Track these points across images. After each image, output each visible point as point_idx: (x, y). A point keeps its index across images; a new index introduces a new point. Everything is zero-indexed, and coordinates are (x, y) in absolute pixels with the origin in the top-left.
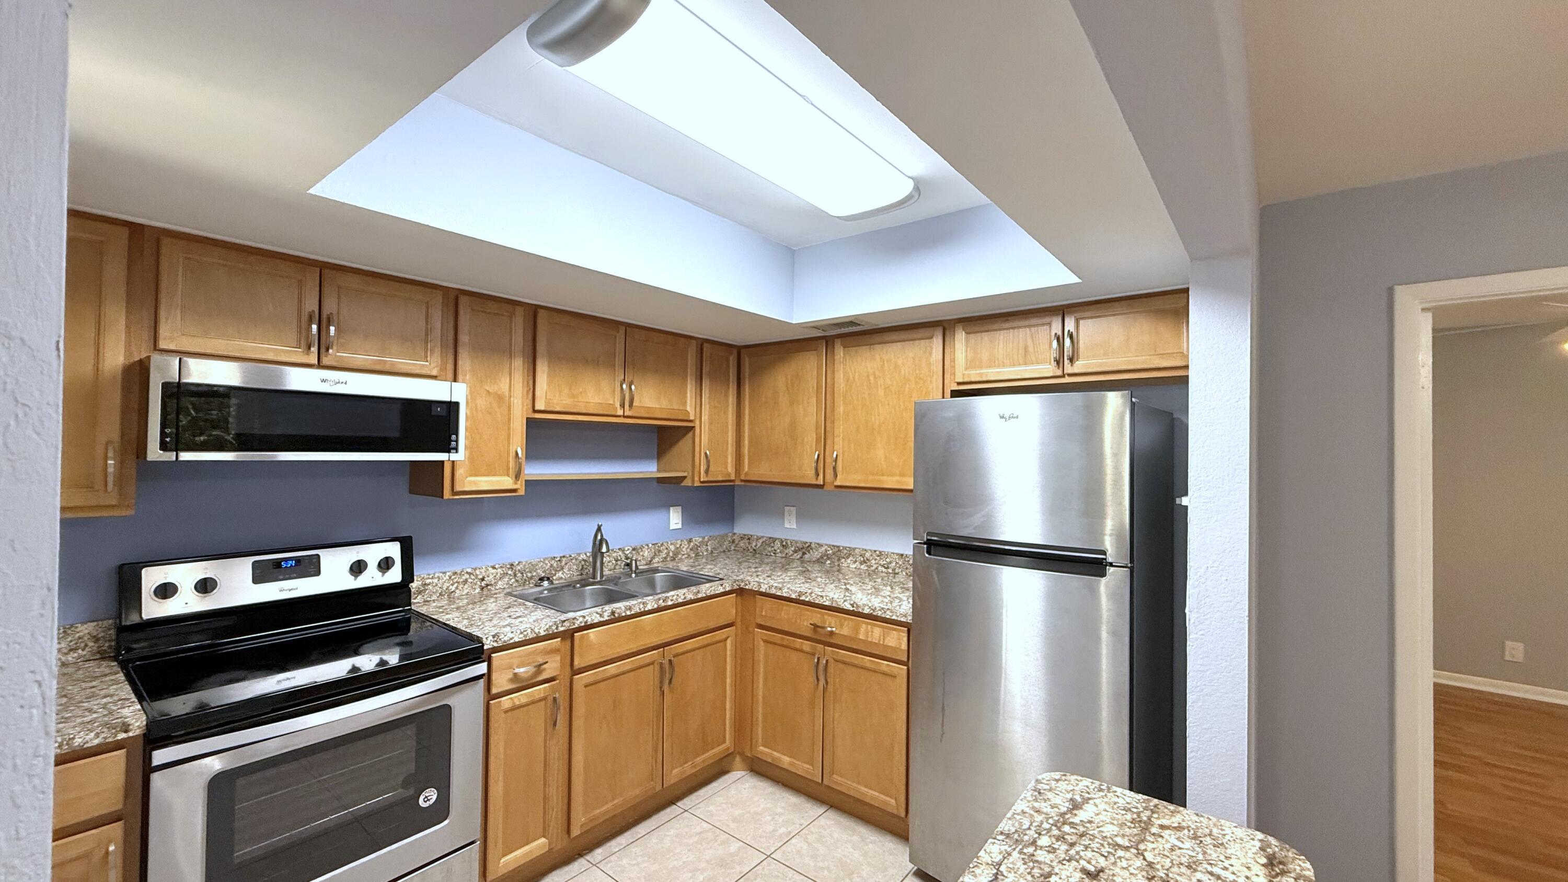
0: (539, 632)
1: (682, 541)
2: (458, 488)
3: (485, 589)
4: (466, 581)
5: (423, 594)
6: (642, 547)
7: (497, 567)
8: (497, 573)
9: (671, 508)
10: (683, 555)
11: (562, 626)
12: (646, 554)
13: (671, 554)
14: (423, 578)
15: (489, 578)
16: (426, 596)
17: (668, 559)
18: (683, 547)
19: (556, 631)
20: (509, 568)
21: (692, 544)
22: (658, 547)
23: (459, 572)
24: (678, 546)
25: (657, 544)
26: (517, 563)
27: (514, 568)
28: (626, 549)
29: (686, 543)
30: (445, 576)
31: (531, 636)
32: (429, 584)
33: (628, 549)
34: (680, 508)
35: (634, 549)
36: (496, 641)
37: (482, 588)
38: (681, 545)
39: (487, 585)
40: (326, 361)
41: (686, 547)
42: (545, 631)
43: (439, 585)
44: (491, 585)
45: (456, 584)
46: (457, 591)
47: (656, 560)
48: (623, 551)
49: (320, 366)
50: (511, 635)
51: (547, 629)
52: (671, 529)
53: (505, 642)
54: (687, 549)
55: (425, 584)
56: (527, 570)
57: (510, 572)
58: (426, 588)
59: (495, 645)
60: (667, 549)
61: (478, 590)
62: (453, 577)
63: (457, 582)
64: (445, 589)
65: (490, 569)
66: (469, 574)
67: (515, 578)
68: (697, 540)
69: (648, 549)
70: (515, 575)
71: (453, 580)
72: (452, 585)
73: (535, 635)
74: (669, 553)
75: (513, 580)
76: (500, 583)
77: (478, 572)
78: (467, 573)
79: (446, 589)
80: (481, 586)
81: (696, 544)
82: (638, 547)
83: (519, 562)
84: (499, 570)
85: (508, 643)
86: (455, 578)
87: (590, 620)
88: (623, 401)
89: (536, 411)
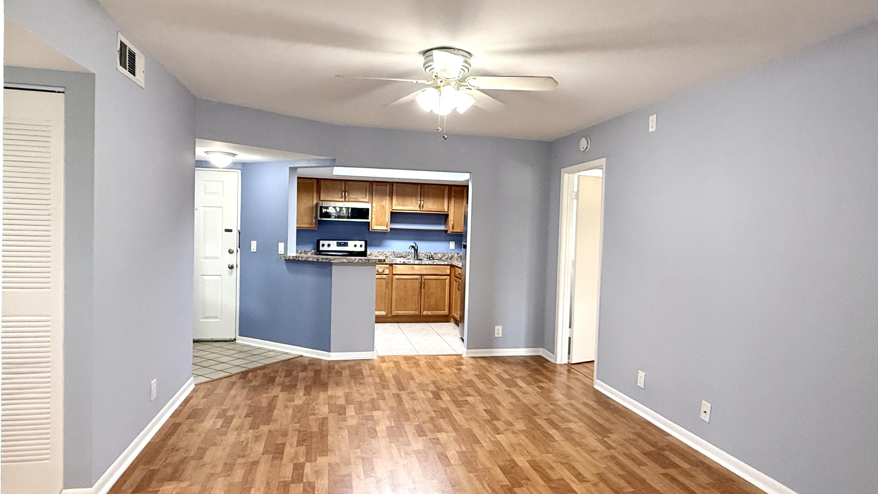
2: (373, 228)
5: (371, 256)
7: (390, 252)
11: (389, 262)
13: (449, 257)
14: (370, 251)
15: (388, 255)
21: (459, 255)
23: (380, 251)
25: (444, 252)
26: (396, 252)
28: (432, 252)
30: (376, 252)
32: (372, 253)
34: (453, 241)
38: (454, 254)
40: (346, 200)
47: (443, 258)
49: (345, 201)
52: (450, 248)
54: (456, 256)
56: (398, 254)
57: (393, 254)
66: (383, 252)
67: (395, 256)
68: (461, 253)
69: (440, 253)
72: (378, 254)
76: (391, 256)
80: (385, 256)
82: (436, 252)
87: (397, 262)
88: (420, 206)
89: (393, 210)
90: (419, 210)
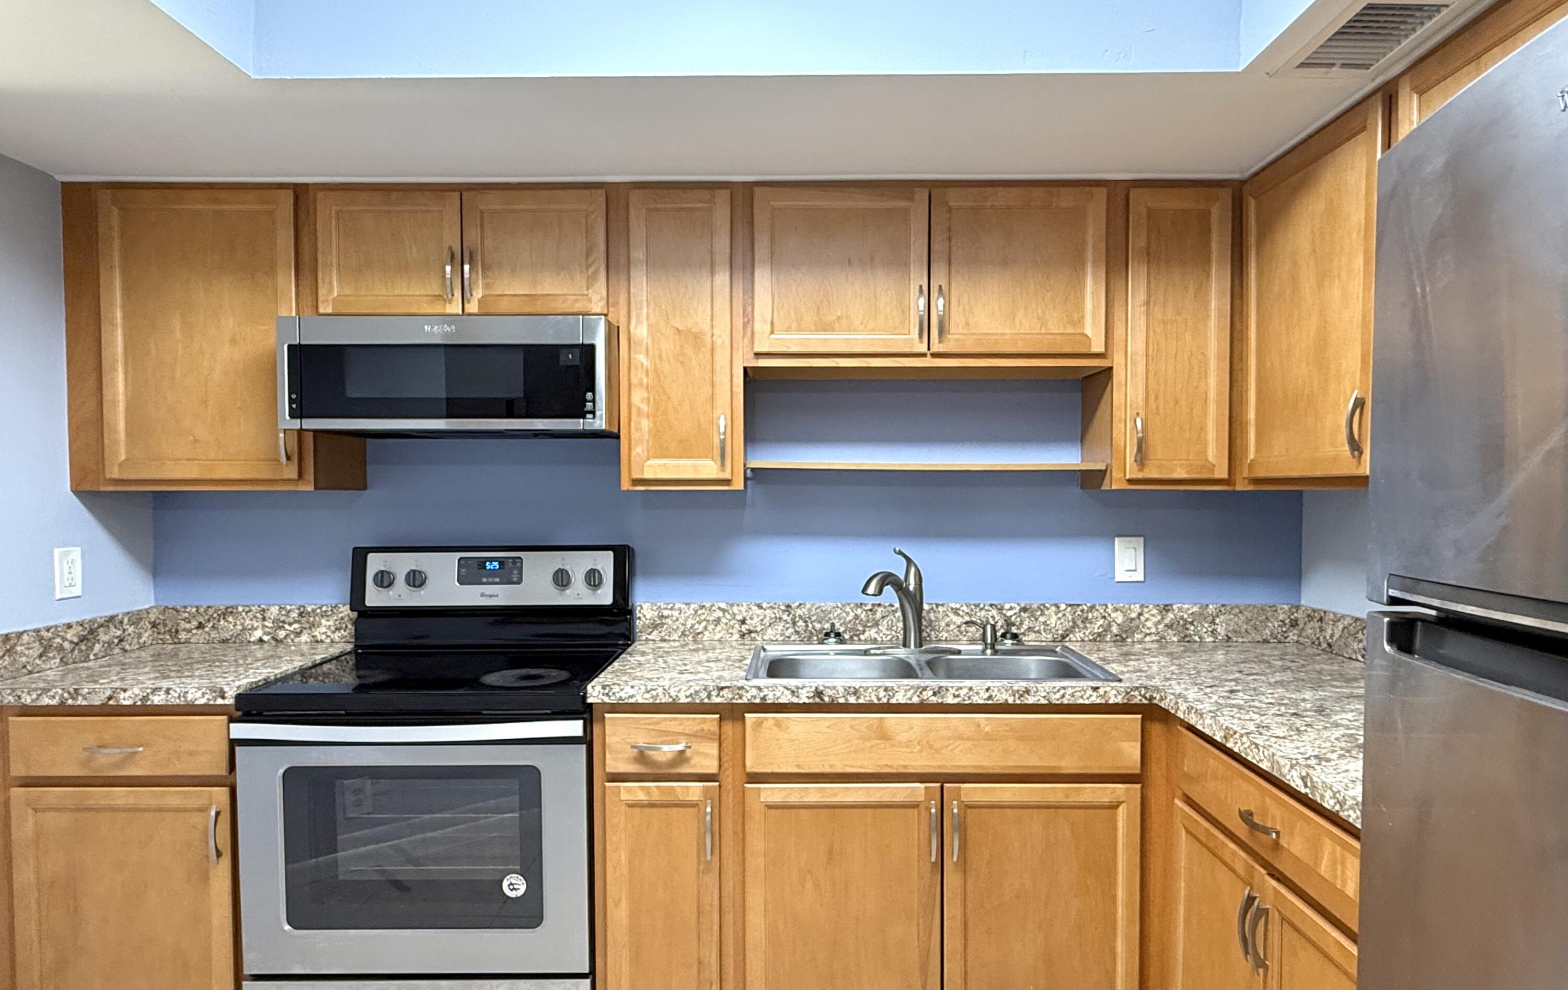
0: (677, 696)
1: (1142, 606)
2: (639, 471)
3: (747, 636)
4: (718, 621)
5: (660, 630)
6: (1042, 609)
7: (764, 605)
8: (765, 616)
9: (1116, 539)
10: (1147, 635)
11: (718, 695)
12: (1053, 621)
13: (1115, 629)
14: (659, 607)
15: (752, 622)
16: (663, 634)
17: (1108, 638)
18: (1147, 620)
19: (706, 701)
20: (784, 611)
21: (1171, 615)
22: (1082, 611)
23: (708, 605)
24: (1133, 615)
25: (1079, 605)
26: (797, 604)
27: (793, 613)
28: (1007, 606)
29: (1155, 611)
30: (689, 609)
31: (666, 699)
32: (667, 617)
33: (1011, 608)
34: (1142, 539)
35: (1024, 610)
36: (607, 694)
37: (743, 636)
38: (1140, 614)
39: (750, 632)
40: (472, 307)
41: (1155, 620)
42: (687, 697)
43: (681, 621)
44: (756, 632)
45: (704, 624)
46: (706, 633)
47: (1079, 635)
48: (1000, 609)
50: (632, 692)
51: (691, 695)
52: (1117, 579)
53: (620, 698)
54: (1157, 624)
55: (662, 616)
56: (814, 618)
57: (785, 617)
58: (664, 621)
59: (606, 700)
60: (1104, 617)
61: (736, 636)
62: (700, 612)
63: (705, 620)
64: (688, 626)
65: (755, 608)
66: (724, 611)
67: (794, 628)
68: (1185, 608)
69: (1056, 614)
70: (794, 623)
71: (700, 615)
72: (699, 623)
73: (671, 700)
74: (1109, 625)
75: (791, 630)
76: (769, 631)
77: (735, 609)
78: (719, 608)
79: (691, 628)
80: (741, 631)
81: (1182, 618)
82: (1035, 606)
83: (800, 604)
84: (768, 611)
85: (626, 701)
86: (704, 614)
87: (771, 696)
88: (925, 327)
89: (758, 355)
90: (923, 348)
